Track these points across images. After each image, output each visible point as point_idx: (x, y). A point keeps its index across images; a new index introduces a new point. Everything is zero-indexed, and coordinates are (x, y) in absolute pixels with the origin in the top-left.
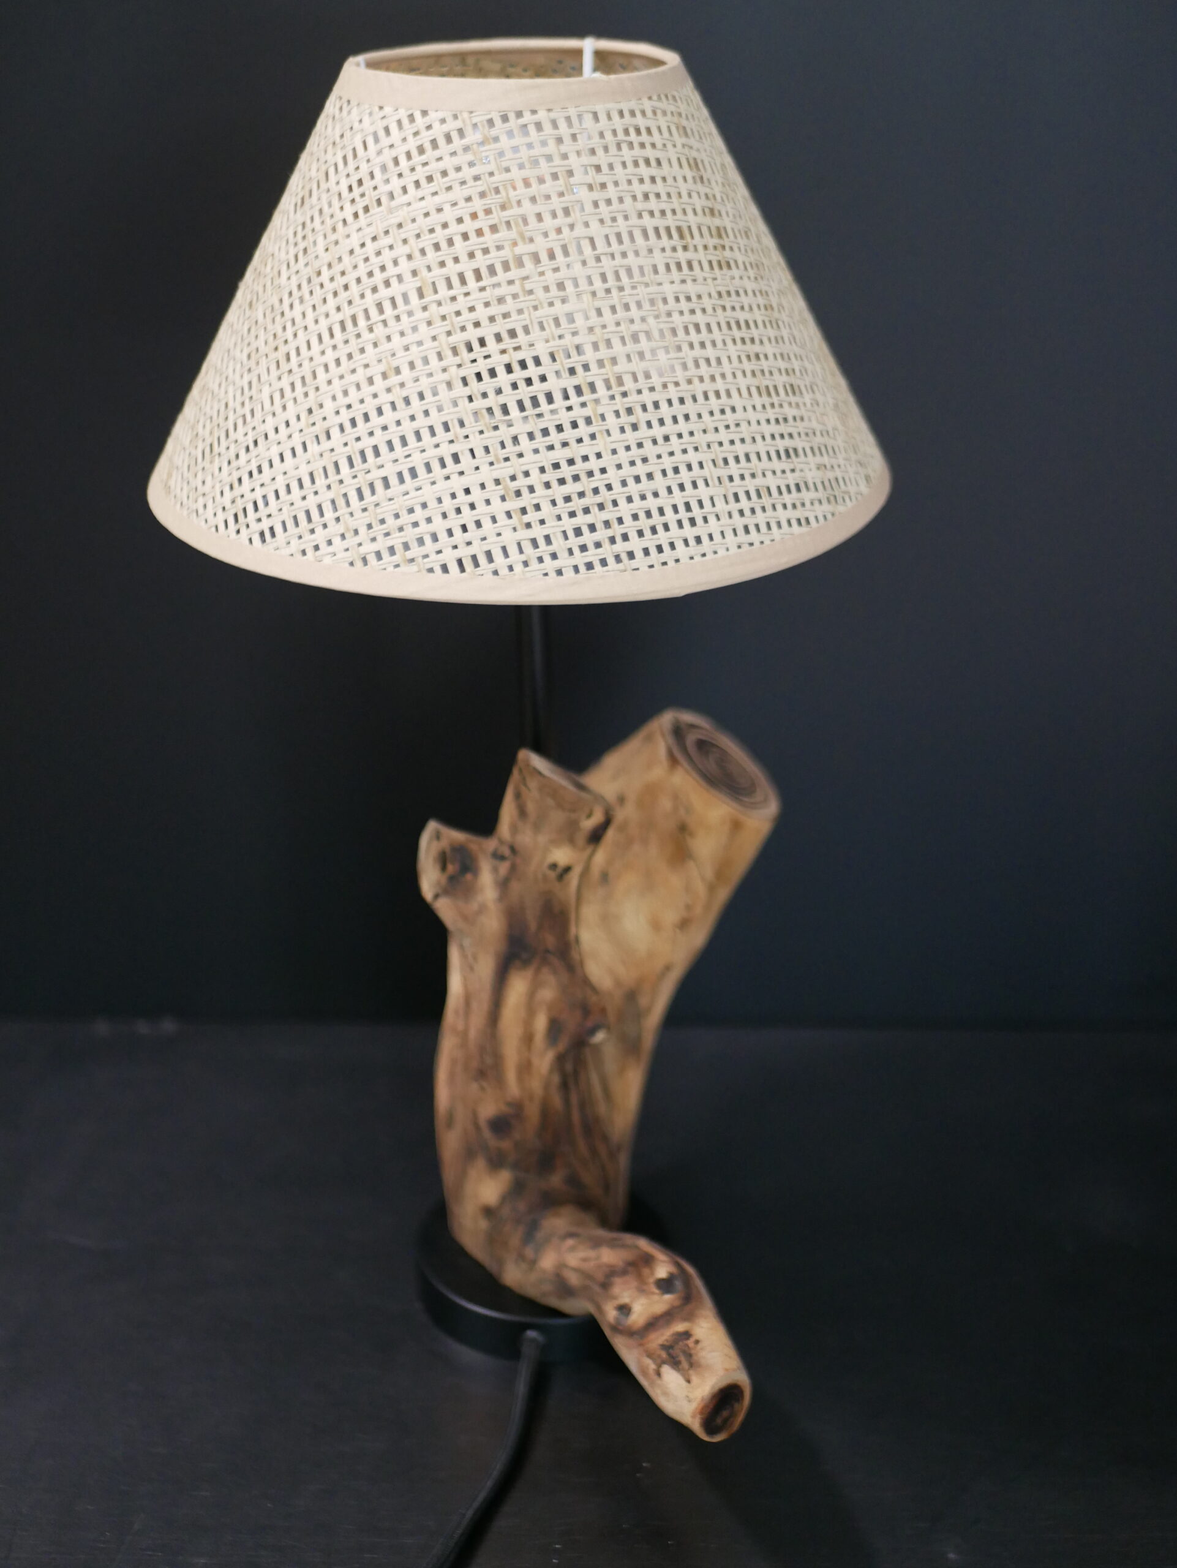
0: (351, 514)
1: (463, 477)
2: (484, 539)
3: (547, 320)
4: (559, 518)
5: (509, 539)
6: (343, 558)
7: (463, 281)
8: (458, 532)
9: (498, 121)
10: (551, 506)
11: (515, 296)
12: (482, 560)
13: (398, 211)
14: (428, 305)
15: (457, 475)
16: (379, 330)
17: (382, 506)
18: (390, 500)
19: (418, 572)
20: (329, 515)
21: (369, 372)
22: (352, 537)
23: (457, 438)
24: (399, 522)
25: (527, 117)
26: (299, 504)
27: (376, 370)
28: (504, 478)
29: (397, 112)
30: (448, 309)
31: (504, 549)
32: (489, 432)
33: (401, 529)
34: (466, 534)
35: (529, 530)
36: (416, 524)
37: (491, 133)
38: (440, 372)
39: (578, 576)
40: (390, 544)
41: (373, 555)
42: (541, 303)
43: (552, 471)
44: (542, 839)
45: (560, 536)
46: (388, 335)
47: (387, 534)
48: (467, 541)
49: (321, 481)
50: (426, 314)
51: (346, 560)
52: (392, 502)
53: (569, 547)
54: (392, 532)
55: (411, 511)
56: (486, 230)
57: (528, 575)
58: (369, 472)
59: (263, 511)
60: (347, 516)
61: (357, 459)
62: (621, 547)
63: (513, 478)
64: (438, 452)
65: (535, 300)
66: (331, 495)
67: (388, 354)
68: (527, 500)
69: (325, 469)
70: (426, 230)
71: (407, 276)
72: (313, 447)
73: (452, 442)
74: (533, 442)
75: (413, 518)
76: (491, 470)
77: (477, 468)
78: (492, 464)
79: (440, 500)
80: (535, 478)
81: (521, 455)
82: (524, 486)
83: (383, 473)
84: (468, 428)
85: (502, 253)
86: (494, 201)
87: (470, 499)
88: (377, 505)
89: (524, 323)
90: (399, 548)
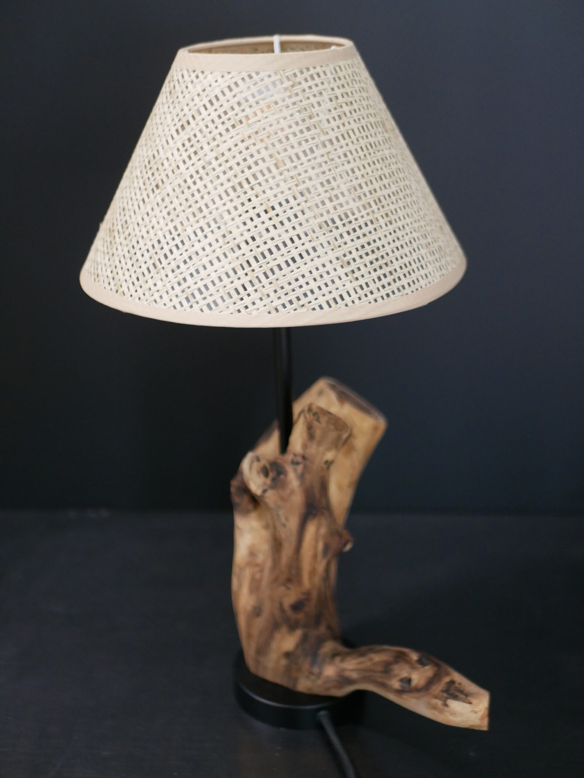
0: (263, 287)
1: (320, 259)
2: (337, 289)
3: (343, 173)
4: (370, 273)
5: (349, 287)
6: (264, 310)
7: (298, 158)
8: (323, 287)
9: (298, 74)
10: (365, 268)
11: (326, 162)
12: (339, 300)
13: (254, 125)
14: (282, 172)
15: (317, 258)
16: (258, 189)
17: (280, 279)
18: (284, 276)
19: (307, 311)
20: (250, 289)
21: (256, 211)
22: (267, 298)
23: (313, 239)
24: (291, 287)
25: (312, 71)
26: (229, 286)
27: (260, 210)
28: (340, 256)
29: (240, 74)
30: (293, 173)
31: (348, 292)
32: (328, 233)
33: (293, 290)
34: (328, 288)
35: (358, 281)
36: (301, 287)
37: (297, 80)
38: (297, 206)
39: (384, 301)
40: (289, 299)
41: (281, 306)
42: (338, 165)
43: (361, 249)
44: (321, 449)
45: (372, 282)
46: (263, 190)
47: (286, 294)
48: (330, 291)
49: (240, 272)
50: (283, 177)
51: (266, 311)
52: (285, 277)
53: (377, 287)
54: (289, 292)
55: (297, 280)
56: (305, 130)
57: (362, 304)
58: (268, 263)
59: (206, 293)
60: (261, 288)
61: (260, 258)
62: (399, 284)
63: (345, 255)
64: (304, 247)
65: (335, 163)
66: (248, 278)
67: (266, 200)
68: (353, 266)
69: (241, 265)
70: (272, 133)
71: (267, 159)
72: (230, 255)
73: (310, 241)
74: (350, 236)
75: (299, 283)
76: (334, 253)
77: (326, 253)
78: (333, 250)
79: (311, 272)
80: (355, 254)
81: (346, 243)
82: (350, 259)
83: (277, 262)
84: (317, 233)
85: (315, 141)
86: (305, 115)
87: (326, 269)
88: (277, 280)
89: (333, 176)
90: (295, 300)
